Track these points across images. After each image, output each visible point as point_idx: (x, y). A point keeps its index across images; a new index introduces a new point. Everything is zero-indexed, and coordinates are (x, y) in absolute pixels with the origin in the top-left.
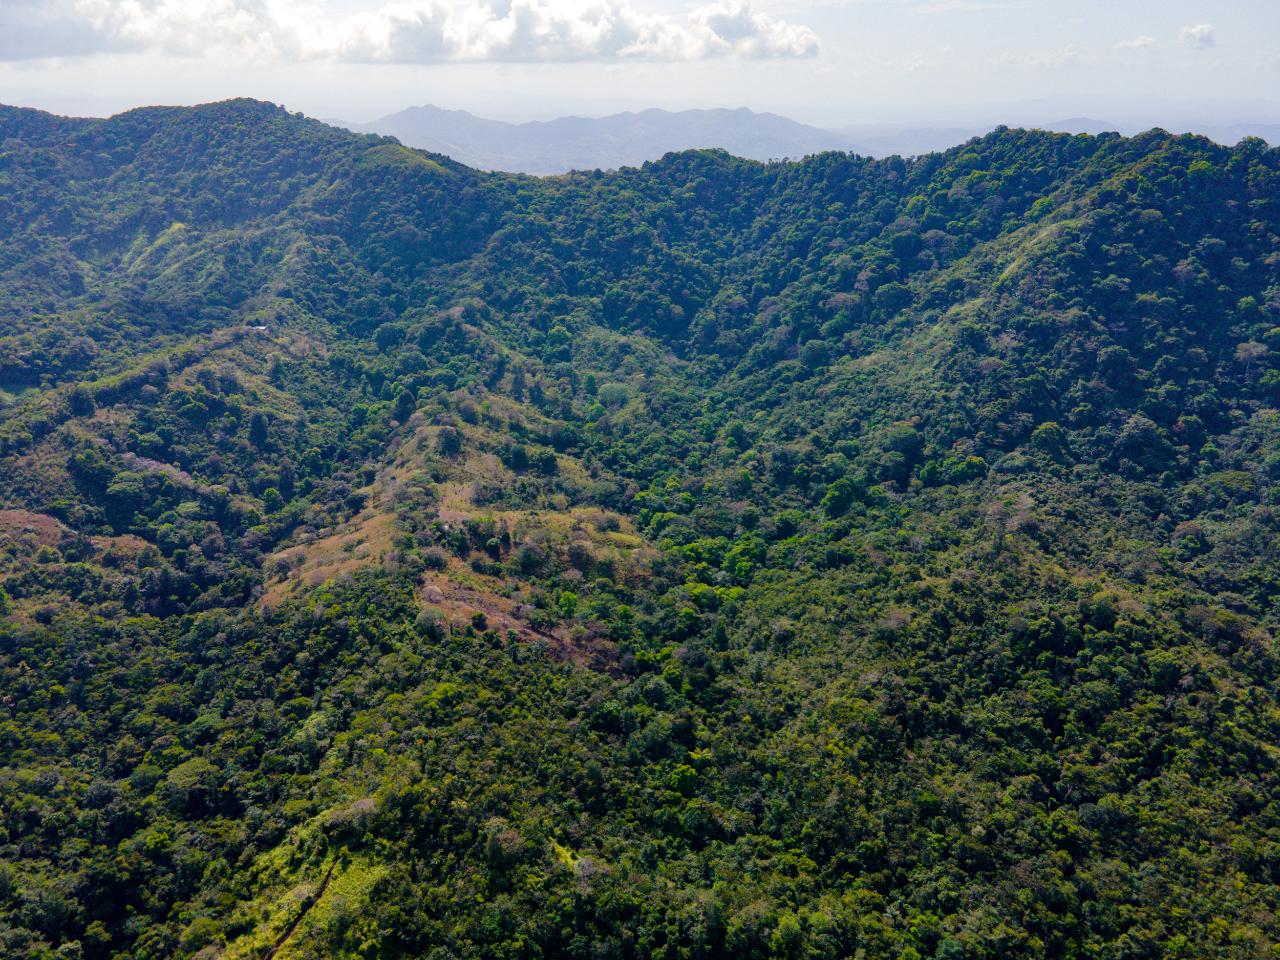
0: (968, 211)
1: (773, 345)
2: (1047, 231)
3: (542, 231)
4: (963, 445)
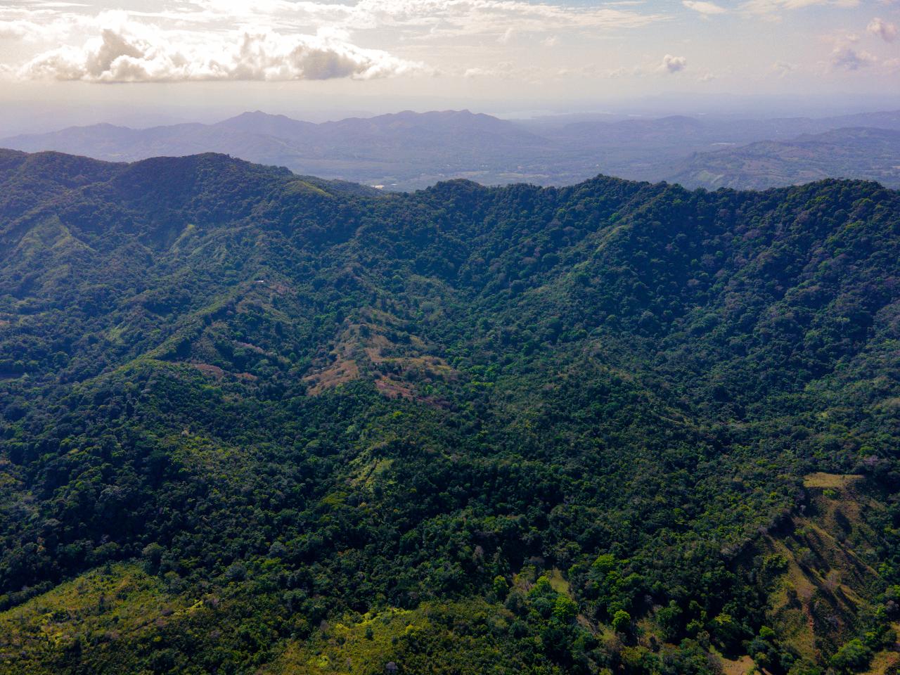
0: (584, 217)
1: (498, 282)
2: (616, 230)
3: (382, 227)
4: (578, 325)
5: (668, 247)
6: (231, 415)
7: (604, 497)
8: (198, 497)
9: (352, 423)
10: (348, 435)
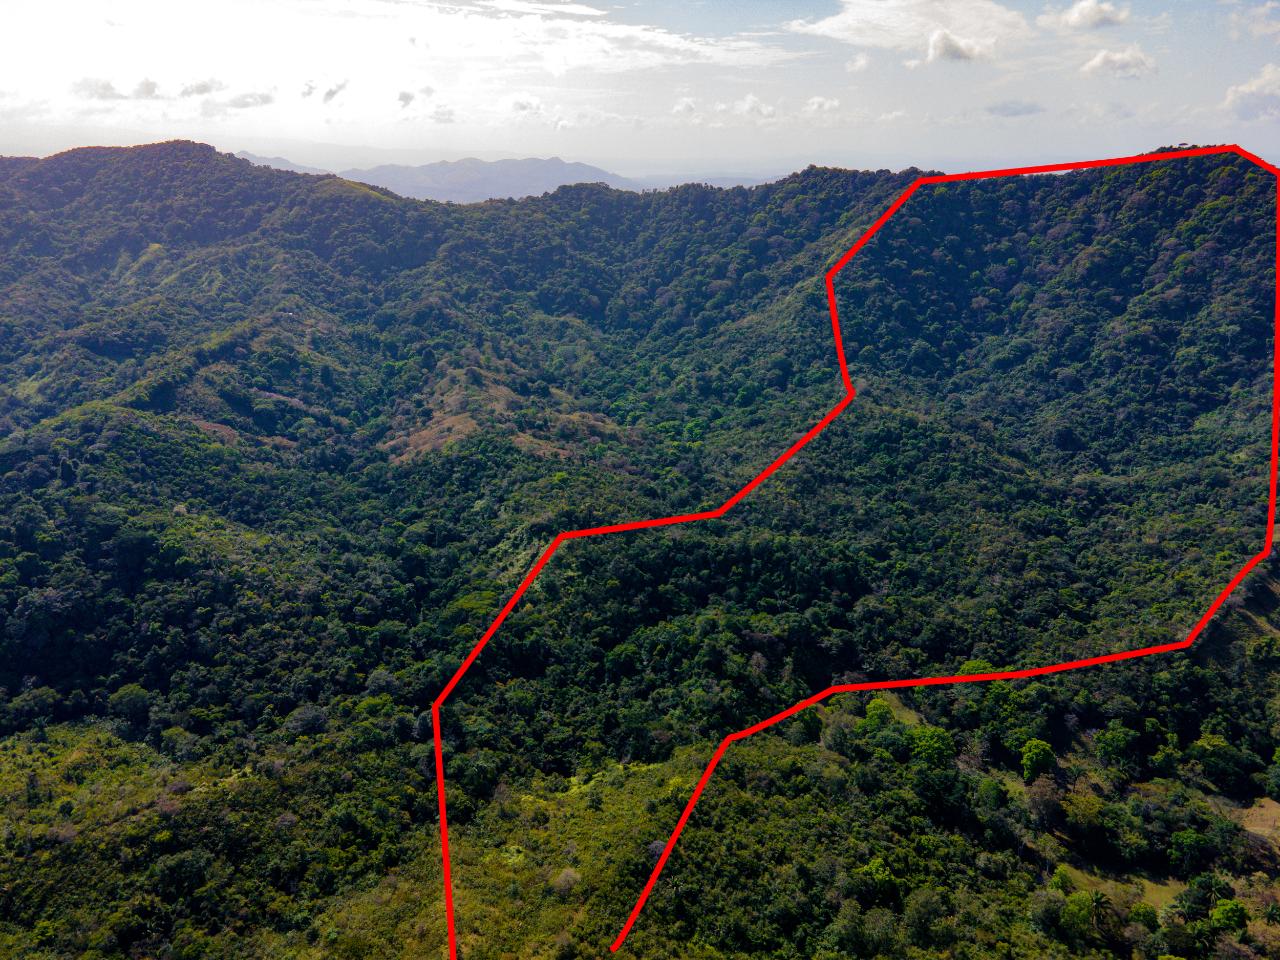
0: (796, 223)
1: (673, 319)
2: (853, 233)
3: (479, 244)
4: (816, 364)
5: (937, 253)
6: (259, 488)
7: (934, 583)
8: (218, 606)
9: (481, 497)
10: (477, 513)
